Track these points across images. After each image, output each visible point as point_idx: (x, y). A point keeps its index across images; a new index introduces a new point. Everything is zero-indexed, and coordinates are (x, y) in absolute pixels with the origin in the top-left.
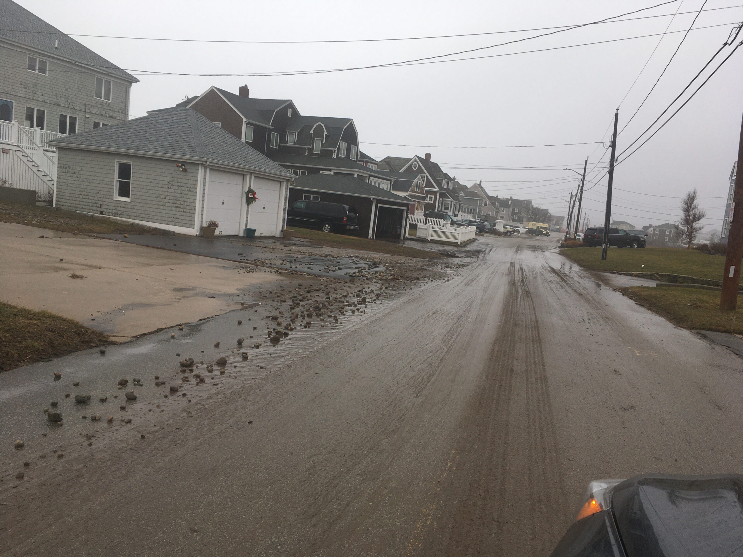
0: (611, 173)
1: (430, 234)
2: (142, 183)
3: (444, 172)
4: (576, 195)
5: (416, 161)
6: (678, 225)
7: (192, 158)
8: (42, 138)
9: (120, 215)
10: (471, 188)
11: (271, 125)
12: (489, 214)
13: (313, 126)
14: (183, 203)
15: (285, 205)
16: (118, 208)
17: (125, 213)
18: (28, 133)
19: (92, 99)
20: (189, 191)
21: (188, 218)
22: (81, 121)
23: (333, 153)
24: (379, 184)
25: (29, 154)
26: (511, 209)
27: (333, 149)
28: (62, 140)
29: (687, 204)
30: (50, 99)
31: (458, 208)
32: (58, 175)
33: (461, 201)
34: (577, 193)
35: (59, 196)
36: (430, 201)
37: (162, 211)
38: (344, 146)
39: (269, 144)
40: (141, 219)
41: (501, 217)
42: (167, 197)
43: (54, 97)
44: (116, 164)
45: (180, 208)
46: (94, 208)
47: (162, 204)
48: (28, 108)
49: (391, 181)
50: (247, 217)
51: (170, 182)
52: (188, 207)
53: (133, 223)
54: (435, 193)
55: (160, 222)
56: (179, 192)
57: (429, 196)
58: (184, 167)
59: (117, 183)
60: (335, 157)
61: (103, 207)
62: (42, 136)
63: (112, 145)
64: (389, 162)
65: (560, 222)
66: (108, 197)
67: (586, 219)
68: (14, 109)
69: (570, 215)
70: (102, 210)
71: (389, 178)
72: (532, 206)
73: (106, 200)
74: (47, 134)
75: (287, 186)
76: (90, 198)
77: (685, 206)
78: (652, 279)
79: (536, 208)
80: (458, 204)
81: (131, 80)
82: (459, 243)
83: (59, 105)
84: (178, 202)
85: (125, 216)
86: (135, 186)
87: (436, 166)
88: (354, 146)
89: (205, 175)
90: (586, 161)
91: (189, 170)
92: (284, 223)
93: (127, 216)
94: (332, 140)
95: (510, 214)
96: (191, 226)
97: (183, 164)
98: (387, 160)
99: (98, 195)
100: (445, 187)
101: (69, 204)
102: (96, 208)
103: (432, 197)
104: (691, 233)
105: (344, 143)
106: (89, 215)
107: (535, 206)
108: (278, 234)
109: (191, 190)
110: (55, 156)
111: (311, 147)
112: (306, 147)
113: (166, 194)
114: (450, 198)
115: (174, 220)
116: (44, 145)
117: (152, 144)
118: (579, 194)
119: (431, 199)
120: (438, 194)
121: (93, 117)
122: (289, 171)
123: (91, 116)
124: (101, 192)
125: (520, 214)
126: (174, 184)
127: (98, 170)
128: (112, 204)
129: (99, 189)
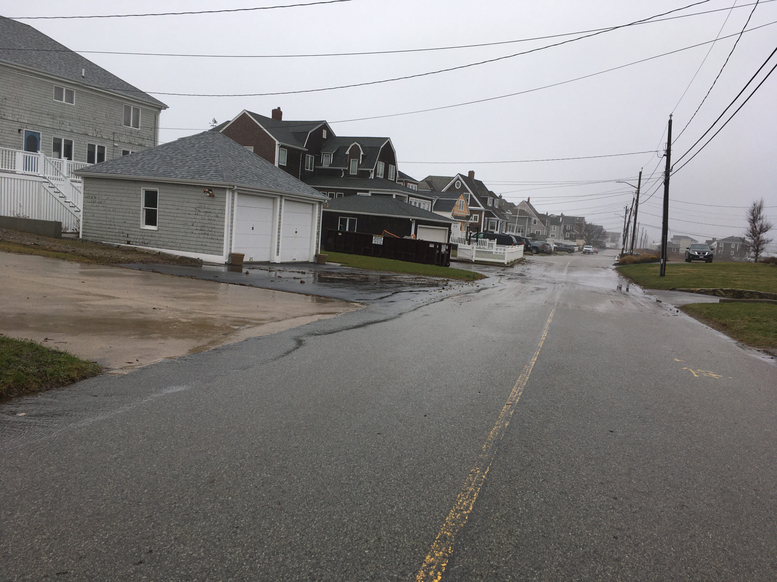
0: (666, 183)
1: (474, 253)
2: (169, 211)
3: (489, 190)
4: (631, 209)
5: (458, 179)
6: (744, 238)
7: (218, 182)
8: (69, 169)
9: (147, 244)
10: (518, 206)
11: (306, 147)
12: (539, 233)
13: (349, 147)
14: (210, 229)
15: (318, 229)
16: (145, 237)
17: (152, 242)
18: (55, 164)
19: (121, 127)
20: (217, 217)
21: (216, 245)
22: (110, 150)
23: (370, 173)
24: (420, 204)
25: (56, 186)
26: (562, 226)
27: (370, 170)
28: (88, 169)
29: (753, 214)
30: (78, 129)
31: (505, 227)
32: (84, 205)
33: (507, 220)
34: (632, 207)
35: (85, 227)
36: (474, 220)
37: (190, 238)
38: (381, 167)
39: (303, 167)
40: (169, 247)
41: (552, 235)
42: (195, 224)
43: (81, 127)
44: (142, 190)
45: (208, 234)
46: (121, 238)
47: (189, 231)
48: (55, 139)
49: (432, 200)
50: (278, 242)
51: (197, 209)
52: (216, 234)
53: (160, 253)
54: (480, 212)
55: (188, 250)
56: (206, 218)
57: (474, 215)
58: (211, 192)
59: (143, 211)
60: (373, 178)
61: (130, 236)
62: (69, 166)
63: (138, 172)
64: (430, 181)
65: (616, 239)
66: (135, 226)
67: (644, 234)
68: (41, 140)
69: (626, 230)
70: (129, 240)
71: (430, 198)
72: (585, 223)
73: (133, 229)
74: (74, 164)
75: (320, 208)
76: (117, 227)
77: (752, 217)
78: (715, 295)
79: (589, 224)
80: (505, 223)
81: (160, 107)
82: (506, 263)
83: (87, 134)
84: (206, 229)
85: (152, 245)
86: (162, 213)
87: (480, 183)
88: (392, 166)
89: (233, 200)
90: (641, 173)
91: (216, 195)
92: (318, 247)
93: (154, 245)
94: (369, 160)
95: (562, 232)
96: (220, 253)
97: (210, 189)
98: (428, 180)
99: (125, 225)
100: (490, 205)
101: (95, 235)
102: (123, 238)
103: (477, 217)
104: (758, 245)
105: (381, 163)
106: (115, 246)
107: (588, 223)
108: (312, 260)
109: (219, 215)
110: (80, 186)
111: (347, 169)
112: (342, 168)
113: (194, 220)
114: (496, 217)
115: (202, 247)
116: (72, 176)
117: (178, 169)
118: (634, 208)
119: (476, 218)
120: (483, 213)
121: (122, 145)
122: (325, 194)
123: (120, 145)
124: (127, 222)
125: (573, 231)
126: (201, 210)
127: (124, 199)
128: (139, 234)
129: (126, 218)
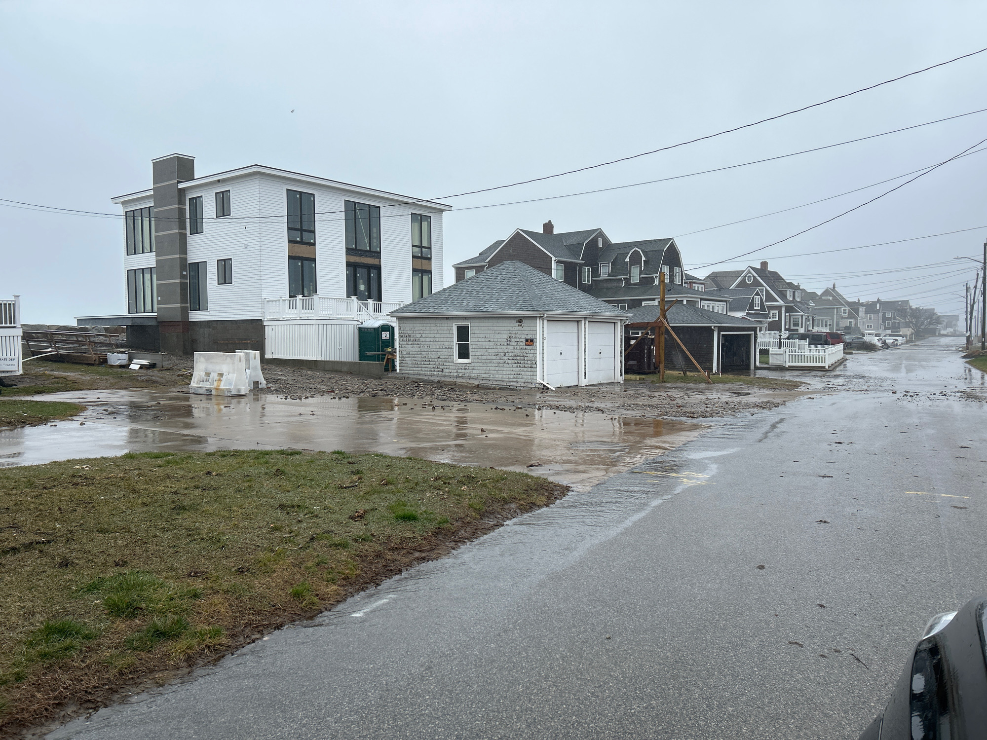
1: (787, 360)
2: (481, 343)
3: (787, 281)
4: (975, 287)
5: (750, 272)
7: (529, 312)
9: (462, 377)
11: (582, 260)
12: (851, 325)
13: (628, 253)
14: (523, 358)
15: (621, 347)
16: (459, 371)
17: (466, 375)
21: (529, 373)
23: (654, 279)
24: (713, 307)
26: (881, 314)
27: (654, 275)
28: (402, 310)
32: (399, 344)
33: (812, 313)
35: (402, 365)
36: (773, 318)
38: (666, 270)
39: (581, 279)
40: (483, 379)
41: (868, 326)
42: (507, 354)
44: (454, 326)
45: (521, 363)
46: (436, 373)
47: (502, 361)
49: (725, 301)
50: (585, 365)
51: (508, 339)
52: (529, 362)
53: (479, 384)
54: (779, 308)
55: (502, 380)
56: (518, 348)
57: (772, 312)
58: (521, 322)
59: (456, 346)
60: (657, 284)
61: (445, 370)
63: (450, 309)
64: (715, 278)
66: (449, 360)
70: (443, 374)
71: (722, 299)
72: (910, 307)
73: (447, 364)
75: (621, 325)
76: (432, 363)
79: (916, 308)
80: (809, 317)
82: (827, 367)
84: (518, 358)
85: (466, 378)
86: (474, 347)
87: (775, 275)
88: (678, 268)
89: (543, 327)
91: (527, 325)
92: (622, 366)
93: (468, 378)
94: (652, 265)
95: (880, 321)
97: (520, 319)
98: (713, 277)
99: (439, 360)
100: (791, 299)
102: (438, 372)
103: (776, 313)
105: (666, 266)
107: (914, 307)
108: (617, 380)
111: (628, 277)
112: (622, 277)
113: (506, 351)
114: (799, 312)
117: (487, 303)
119: (774, 316)
120: (783, 309)
124: (441, 357)
125: (895, 319)
126: (513, 340)
127: (437, 336)
128: (453, 367)
129: (439, 353)
